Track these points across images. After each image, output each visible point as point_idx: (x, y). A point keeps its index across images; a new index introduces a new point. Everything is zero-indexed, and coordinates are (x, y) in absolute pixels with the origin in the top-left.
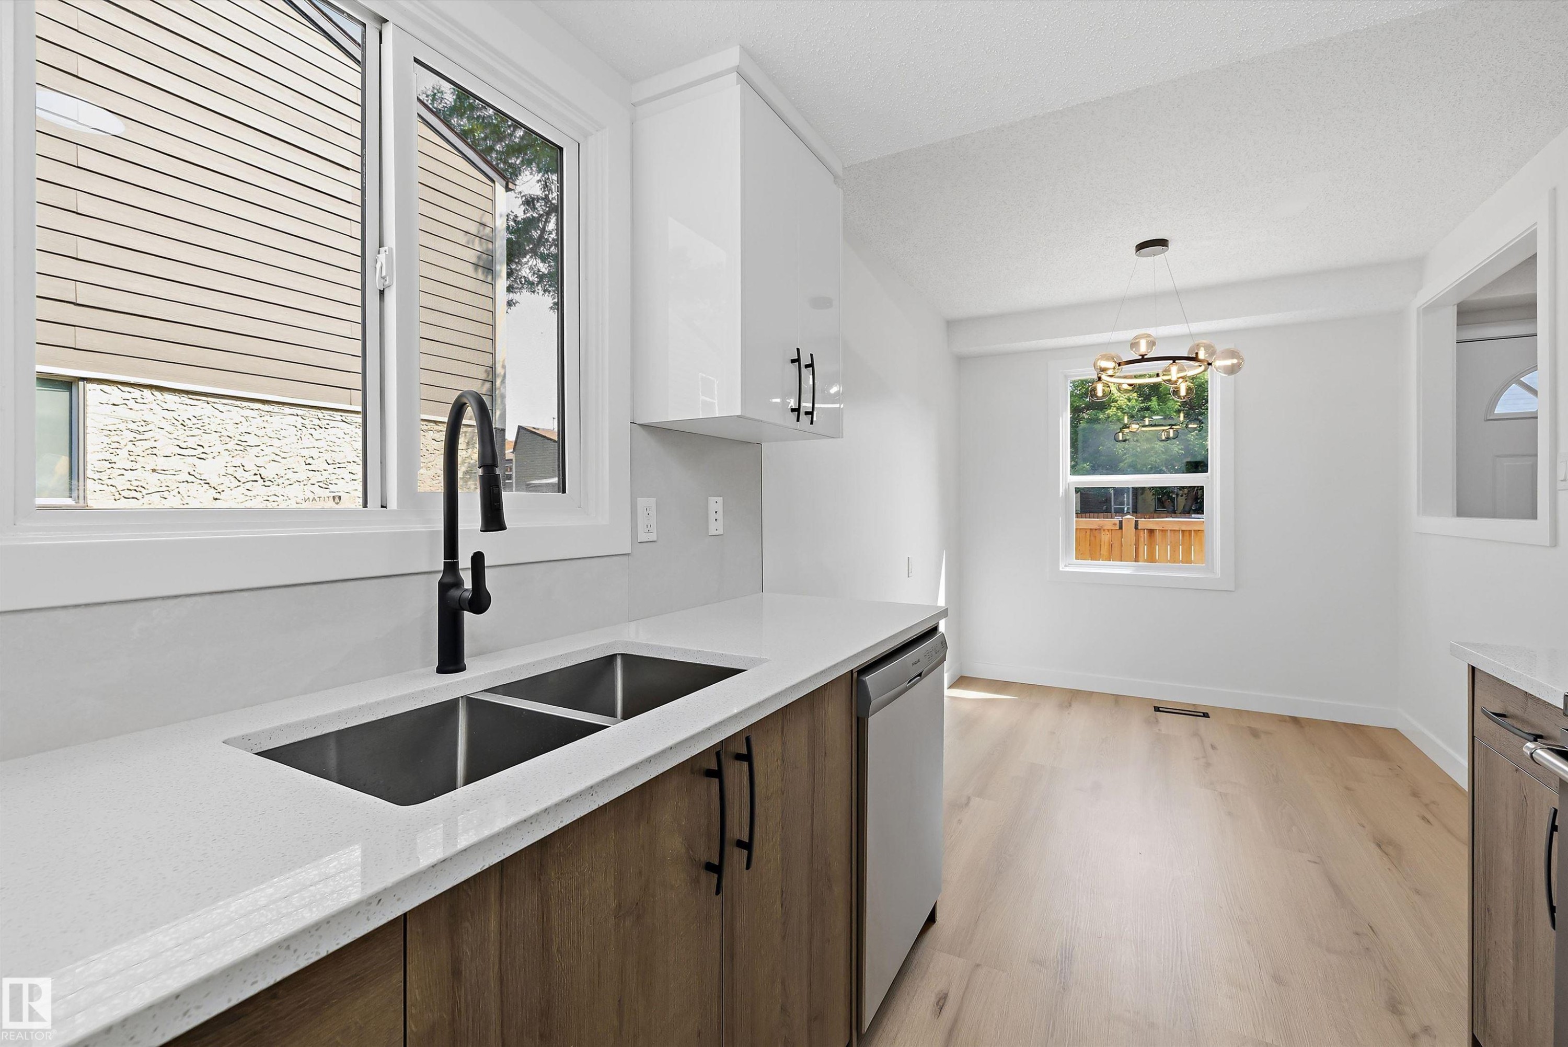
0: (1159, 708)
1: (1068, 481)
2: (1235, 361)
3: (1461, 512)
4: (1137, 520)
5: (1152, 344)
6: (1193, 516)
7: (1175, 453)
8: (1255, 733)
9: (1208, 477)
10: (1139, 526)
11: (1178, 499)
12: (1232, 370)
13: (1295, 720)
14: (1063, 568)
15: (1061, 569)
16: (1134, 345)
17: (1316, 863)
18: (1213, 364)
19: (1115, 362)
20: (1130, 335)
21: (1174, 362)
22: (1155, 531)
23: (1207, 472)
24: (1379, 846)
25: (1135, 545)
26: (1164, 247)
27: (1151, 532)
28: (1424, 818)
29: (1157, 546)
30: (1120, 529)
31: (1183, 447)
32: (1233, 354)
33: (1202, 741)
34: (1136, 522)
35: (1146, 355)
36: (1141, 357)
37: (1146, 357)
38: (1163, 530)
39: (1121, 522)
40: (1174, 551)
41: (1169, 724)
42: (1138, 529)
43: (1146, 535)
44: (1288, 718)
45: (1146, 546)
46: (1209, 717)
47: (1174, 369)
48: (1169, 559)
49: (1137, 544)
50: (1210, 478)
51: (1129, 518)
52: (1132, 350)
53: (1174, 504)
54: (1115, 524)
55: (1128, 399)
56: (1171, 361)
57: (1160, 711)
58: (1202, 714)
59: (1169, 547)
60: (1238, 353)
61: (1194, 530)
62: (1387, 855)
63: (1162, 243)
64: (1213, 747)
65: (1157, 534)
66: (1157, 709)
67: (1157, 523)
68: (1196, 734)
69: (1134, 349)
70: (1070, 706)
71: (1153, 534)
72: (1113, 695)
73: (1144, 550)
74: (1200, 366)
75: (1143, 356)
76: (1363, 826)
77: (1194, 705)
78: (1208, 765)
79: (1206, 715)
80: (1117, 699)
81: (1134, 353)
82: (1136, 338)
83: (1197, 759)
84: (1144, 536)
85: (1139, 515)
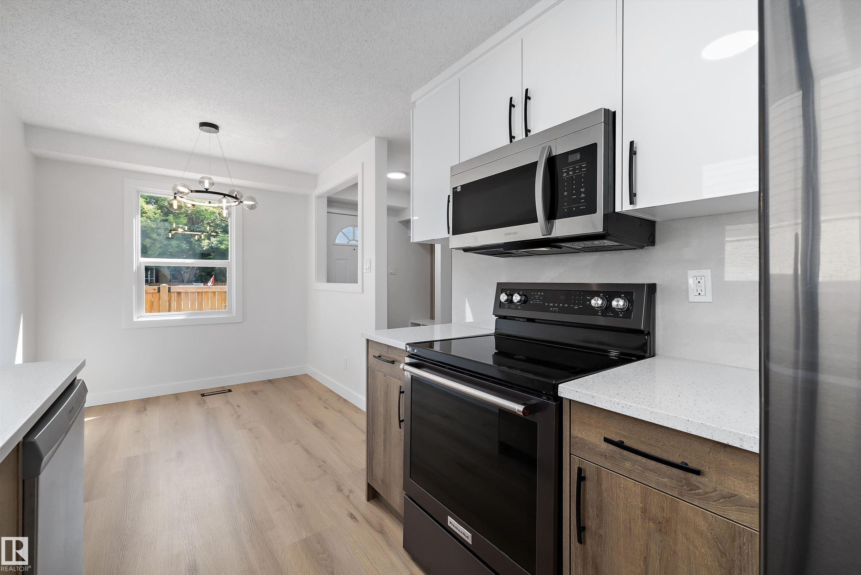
0: (204, 394)
1: (140, 261)
2: (253, 203)
3: (329, 281)
4: (169, 286)
5: (212, 184)
6: (194, 284)
7: (184, 248)
8: (255, 393)
9: (229, 263)
10: (171, 290)
11: (185, 275)
12: (252, 207)
13: (270, 381)
14: (136, 319)
15: (134, 320)
16: (201, 182)
17: (297, 444)
18: (243, 202)
19: (189, 190)
20: (198, 176)
21: (224, 197)
22: (181, 293)
23: (228, 260)
24: (315, 425)
25: (168, 302)
26: (217, 130)
27: (179, 293)
28: (326, 408)
29: (183, 302)
30: (158, 292)
31: (188, 245)
32: (252, 199)
33: (232, 405)
34: (169, 288)
35: (208, 189)
36: (205, 190)
37: (208, 190)
38: (186, 292)
39: (159, 289)
40: (193, 304)
41: (213, 402)
42: (170, 292)
43: (175, 295)
44: (267, 381)
45: (175, 302)
46: (232, 391)
47: (224, 200)
48: (190, 309)
49: (170, 302)
50: (230, 263)
51: (165, 286)
52: (200, 185)
53: (182, 277)
54: (155, 289)
55: (154, 213)
56: (223, 196)
57: (204, 396)
58: (228, 391)
59: (190, 301)
60: (255, 199)
61: (204, 292)
62: (319, 428)
63: (215, 127)
64: (239, 406)
65: (183, 295)
66: (203, 395)
67: (182, 288)
68: (228, 402)
69: (201, 184)
70: (145, 409)
71: (180, 295)
72: (174, 394)
73: (174, 304)
74: (235, 202)
75: (207, 189)
76: (308, 419)
77: (222, 387)
78: (239, 416)
79: (230, 391)
80: (177, 397)
81: (201, 187)
82: (202, 178)
83: (232, 415)
84: (174, 296)
85: (171, 284)
